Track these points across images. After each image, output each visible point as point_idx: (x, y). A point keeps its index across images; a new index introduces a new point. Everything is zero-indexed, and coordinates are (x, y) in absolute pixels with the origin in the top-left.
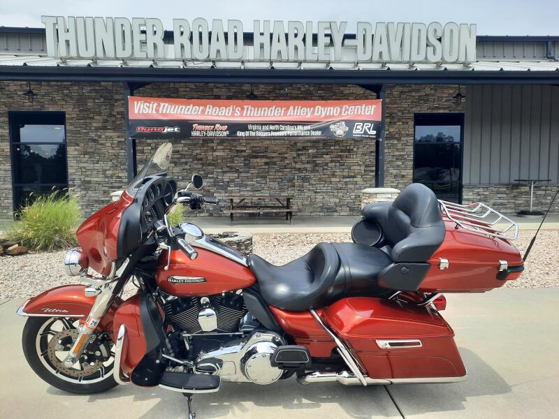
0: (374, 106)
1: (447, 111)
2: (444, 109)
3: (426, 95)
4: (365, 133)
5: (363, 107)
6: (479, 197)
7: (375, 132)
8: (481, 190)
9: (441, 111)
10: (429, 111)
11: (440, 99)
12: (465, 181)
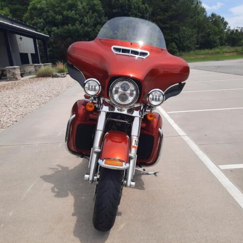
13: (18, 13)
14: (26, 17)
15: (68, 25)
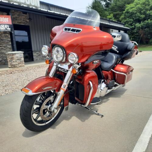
0: (8, 18)
1: (24, 24)
2: (23, 23)
3: (16, 17)
4: (6, 29)
5: (3, 18)
6: (38, 55)
7: (10, 29)
8: (38, 52)
9: (22, 24)
10: (18, 24)
11: (21, 19)
12: (33, 50)
13: (117, 16)
14: (122, 18)
15: (148, 20)
